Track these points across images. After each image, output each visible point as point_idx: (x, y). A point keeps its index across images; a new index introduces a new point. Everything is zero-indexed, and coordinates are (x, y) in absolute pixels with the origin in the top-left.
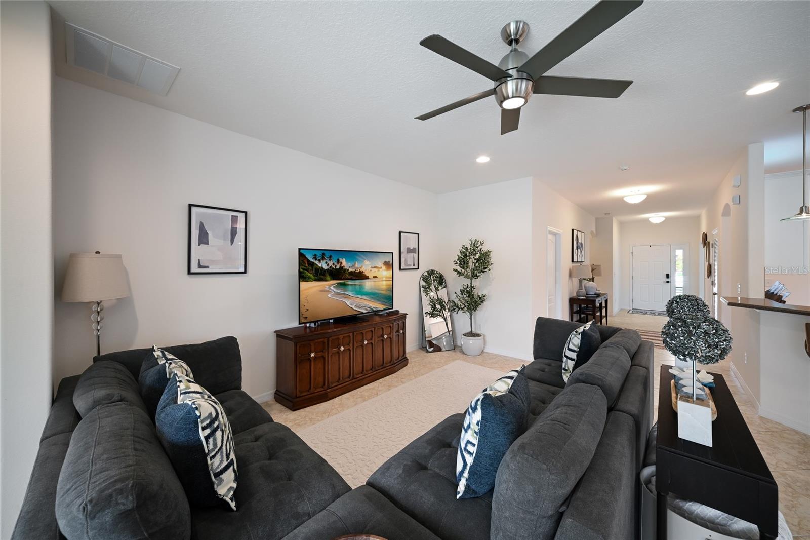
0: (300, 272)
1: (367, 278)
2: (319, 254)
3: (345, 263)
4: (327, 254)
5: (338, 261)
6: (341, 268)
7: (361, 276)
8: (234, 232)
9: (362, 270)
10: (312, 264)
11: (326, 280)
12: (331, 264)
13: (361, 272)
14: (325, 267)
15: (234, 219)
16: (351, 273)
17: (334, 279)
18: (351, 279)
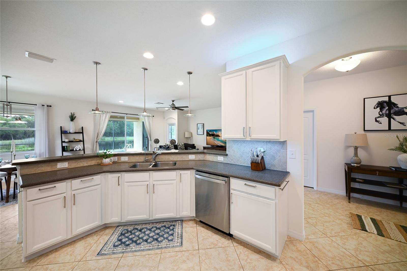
0: (207, 135)
1: (220, 136)
2: (210, 131)
3: (215, 133)
4: (211, 131)
5: (213, 132)
6: (214, 134)
7: (218, 136)
8: (202, 127)
9: (219, 134)
10: (209, 133)
11: (211, 136)
12: (212, 133)
13: (218, 135)
14: (211, 134)
15: (202, 125)
16: (216, 135)
17: (212, 136)
18: (216, 137)
